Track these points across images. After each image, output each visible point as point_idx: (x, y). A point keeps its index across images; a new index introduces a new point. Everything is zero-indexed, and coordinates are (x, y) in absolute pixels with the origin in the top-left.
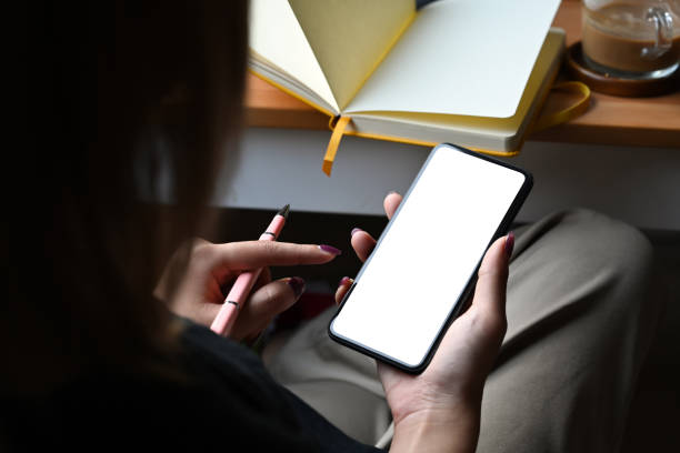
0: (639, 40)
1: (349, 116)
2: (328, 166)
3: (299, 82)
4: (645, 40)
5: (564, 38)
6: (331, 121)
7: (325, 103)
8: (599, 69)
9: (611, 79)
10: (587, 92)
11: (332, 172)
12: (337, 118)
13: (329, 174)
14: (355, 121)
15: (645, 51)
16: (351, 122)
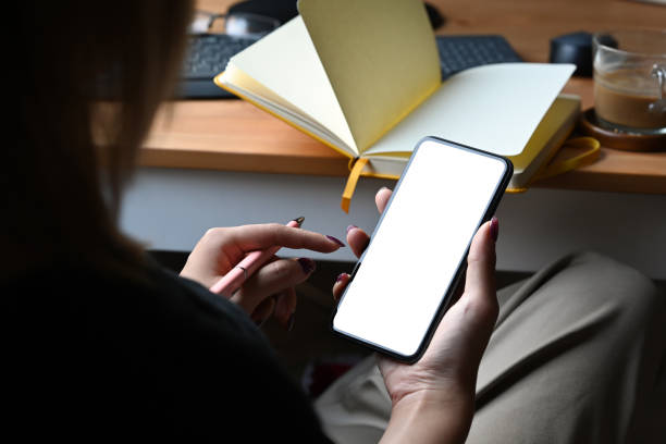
0: (645, 97)
1: (367, 158)
2: (346, 204)
3: (319, 124)
4: (652, 97)
5: (579, 104)
6: (350, 162)
7: (345, 145)
8: (610, 126)
9: (619, 135)
10: (597, 145)
11: (351, 209)
12: (356, 159)
13: (347, 212)
14: (372, 162)
15: (651, 106)
16: (369, 163)
